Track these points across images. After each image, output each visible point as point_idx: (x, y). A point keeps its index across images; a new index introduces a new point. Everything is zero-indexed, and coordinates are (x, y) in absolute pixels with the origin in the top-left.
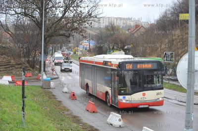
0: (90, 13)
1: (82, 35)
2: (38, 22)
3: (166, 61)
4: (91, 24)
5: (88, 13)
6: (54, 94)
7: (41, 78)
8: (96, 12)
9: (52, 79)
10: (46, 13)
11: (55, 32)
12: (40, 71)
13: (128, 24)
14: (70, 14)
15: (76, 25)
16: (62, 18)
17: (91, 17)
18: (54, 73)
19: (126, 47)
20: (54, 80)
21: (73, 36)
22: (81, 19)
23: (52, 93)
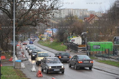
0: (52, 6)
1: (46, 24)
2: (10, 14)
3: (115, 44)
4: (54, 15)
5: (51, 5)
6: (24, 72)
7: (13, 60)
8: (57, 5)
9: (22, 61)
10: (16, 6)
11: (24, 22)
12: (12, 54)
13: (84, 14)
14: (36, 7)
15: (41, 16)
16: (29, 10)
17: (53, 9)
18: (24, 56)
19: (83, 34)
20: (24, 62)
21: (39, 25)
22: (45, 11)
23: (22, 72)
